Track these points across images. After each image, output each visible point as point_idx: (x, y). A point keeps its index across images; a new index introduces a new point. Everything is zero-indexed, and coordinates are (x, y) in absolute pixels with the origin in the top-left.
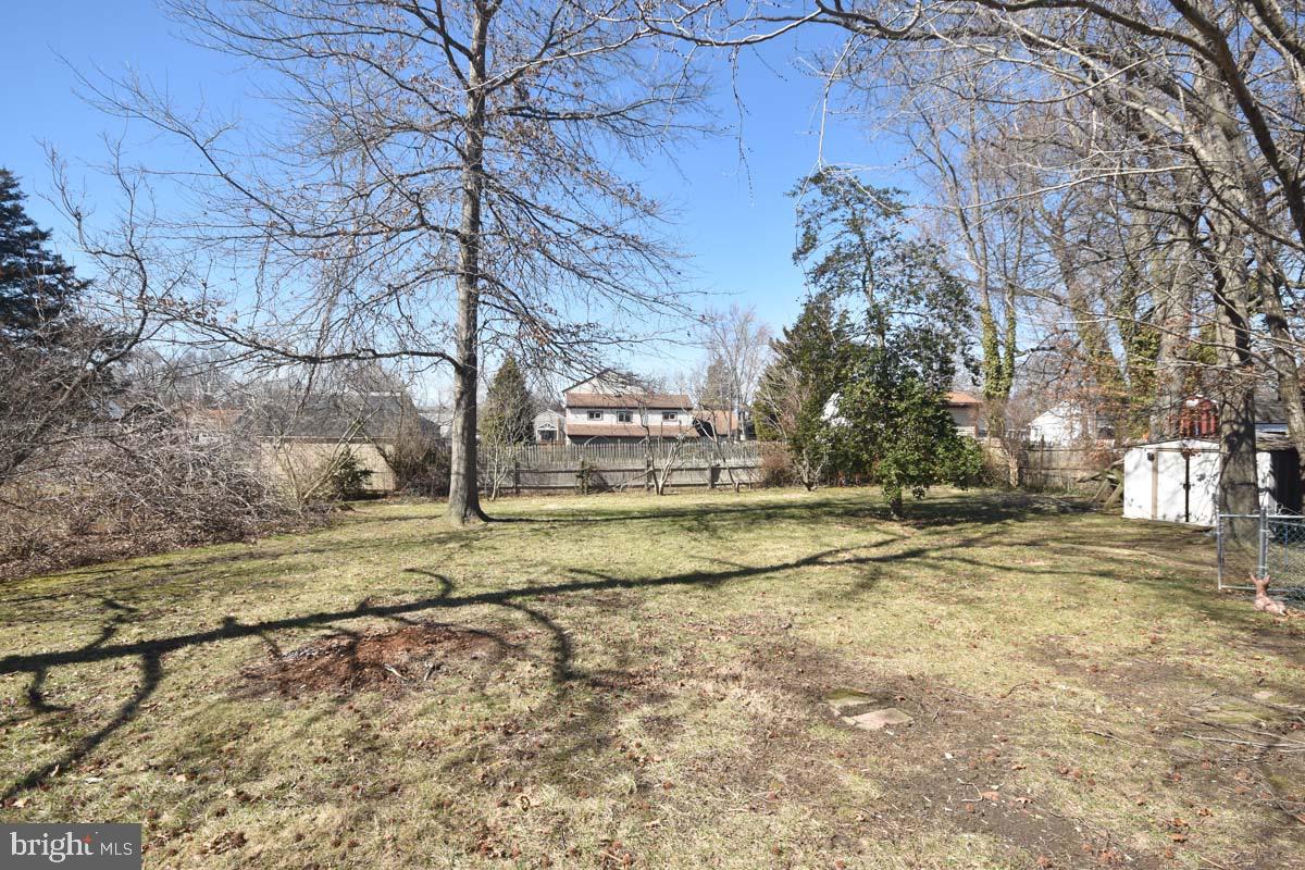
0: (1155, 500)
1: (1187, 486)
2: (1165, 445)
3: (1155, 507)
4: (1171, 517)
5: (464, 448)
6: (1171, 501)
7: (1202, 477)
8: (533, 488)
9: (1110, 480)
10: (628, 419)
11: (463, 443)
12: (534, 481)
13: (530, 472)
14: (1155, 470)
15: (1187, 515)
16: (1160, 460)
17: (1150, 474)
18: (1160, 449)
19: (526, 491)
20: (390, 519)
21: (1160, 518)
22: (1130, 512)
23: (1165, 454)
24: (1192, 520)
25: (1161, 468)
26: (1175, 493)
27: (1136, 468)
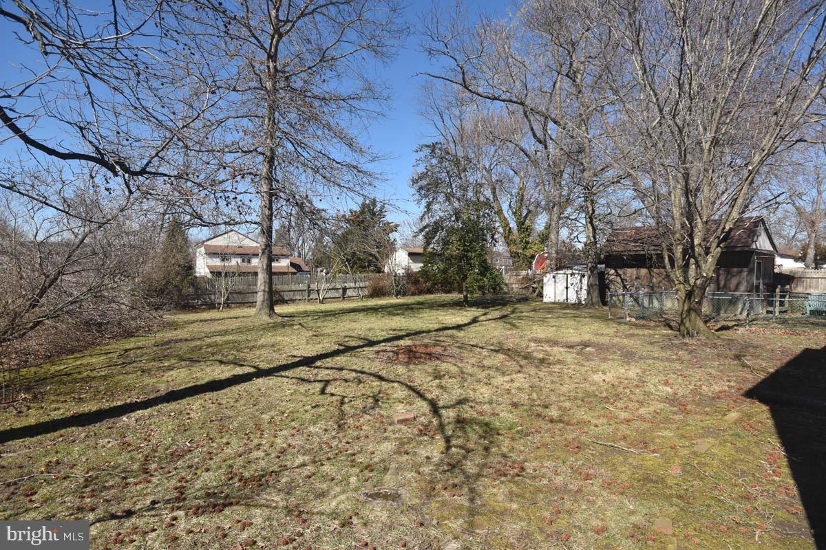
0: (555, 293)
1: (567, 288)
2: (559, 272)
3: (555, 297)
4: (561, 300)
5: (268, 276)
6: (562, 294)
7: (572, 284)
8: (238, 303)
9: (533, 287)
10: (249, 262)
11: (267, 274)
12: (239, 299)
13: (237, 293)
14: (555, 281)
15: (567, 299)
16: (557, 278)
17: (553, 284)
18: (557, 274)
19: (233, 305)
20: (206, 321)
21: (557, 301)
22: (546, 300)
23: (559, 275)
24: (569, 301)
25: (557, 281)
26: (563, 290)
27: (548, 281)
